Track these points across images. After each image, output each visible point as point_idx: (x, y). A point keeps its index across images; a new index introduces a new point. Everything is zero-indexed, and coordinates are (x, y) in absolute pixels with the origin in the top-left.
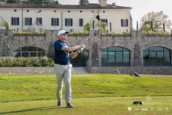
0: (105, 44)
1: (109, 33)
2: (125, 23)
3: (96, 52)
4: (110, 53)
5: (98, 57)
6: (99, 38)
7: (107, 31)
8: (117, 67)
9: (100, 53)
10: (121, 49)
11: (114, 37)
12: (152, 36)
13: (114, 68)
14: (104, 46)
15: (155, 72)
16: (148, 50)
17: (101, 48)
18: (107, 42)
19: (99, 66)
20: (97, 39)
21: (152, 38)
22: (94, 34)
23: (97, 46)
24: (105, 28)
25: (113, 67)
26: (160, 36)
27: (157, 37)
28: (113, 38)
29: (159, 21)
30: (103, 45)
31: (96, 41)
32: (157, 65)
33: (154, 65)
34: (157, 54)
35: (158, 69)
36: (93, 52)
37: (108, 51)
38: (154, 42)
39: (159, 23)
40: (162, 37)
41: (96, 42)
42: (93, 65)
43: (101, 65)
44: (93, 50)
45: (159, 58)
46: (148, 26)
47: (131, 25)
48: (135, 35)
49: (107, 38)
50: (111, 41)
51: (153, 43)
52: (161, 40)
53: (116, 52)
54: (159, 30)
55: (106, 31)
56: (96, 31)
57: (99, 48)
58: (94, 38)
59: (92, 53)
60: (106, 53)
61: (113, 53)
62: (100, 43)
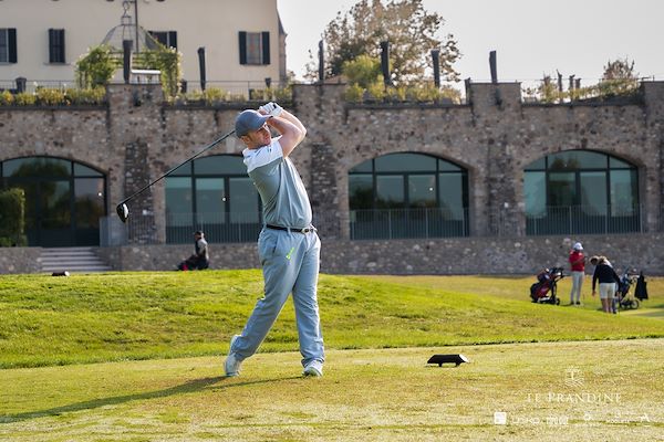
0: (181, 146)
1: (194, 92)
2: (255, 49)
3: (142, 180)
4: (202, 184)
5: (149, 201)
6: (153, 117)
7: (184, 84)
8: (237, 245)
9: (160, 190)
11: (220, 115)
12: (388, 109)
13: (224, 248)
14: (176, 154)
15: (404, 263)
16: (371, 170)
17: (162, 163)
18: (188, 134)
19: (157, 243)
20: (143, 123)
21: (388, 114)
22: (130, 102)
23: (144, 154)
24: (176, 74)
25: (219, 246)
26: (421, 105)
27: (406, 111)
28: (217, 119)
29: (402, 41)
30: (171, 148)
31: (139, 132)
32: (411, 233)
33: (396, 235)
34: (410, 187)
35: (417, 251)
36: (126, 178)
37: (194, 177)
38: (394, 133)
39: (404, 47)
40: (428, 111)
41: (139, 135)
42: (130, 237)
43: (164, 239)
44: (127, 169)
45: (414, 206)
47: (283, 56)
48: (314, 104)
49: (190, 119)
50: (209, 132)
51: (390, 138)
52: (425, 126)
53: (231, 180)
54: (403, 78)
55: (179, 84)
56: (140, 89)
57: (156, 163)
58: (133, 119)
59: (125, 187)
60: (187, 182)
61: (218, 184)
62: (158, 140)
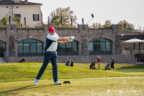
0: (21, 37)
1: (24, 26)
2: (36, 18)
3: (13, 44)
4: (25, 45)
5: (14, 48)
6: (15, 31)
7: (22, 25)
8: (32, 57)
9: (16, 45)
10: (35, 41)
11: (29, 31)
12: (62, 30)
13: (29, 58)
14: (20, 39)
15: (65, 60)
17: (17, 40)
18: (22, 35)
19: (16, 56)
20: (13, 32)
21: (62, 31)
22: (10, 28)
23: (13, 39)
24: (20, 23)
25: (28, 57)
26: (69, 29)
27: (66, 30)
28: (28, 32)
29: (66, 16)
30: (19, 37)
31: (12, 34)
32: (67, 55)
33: (64, 55)
34: (66, 45)
35: (68, 58)
36: (10, 43)
37: (23, 43)
38: (63, 35)
39: (66, 17)
40: (70, 30)
41: (12, 35)
42: (10, 55)
43: (17, 56)
44: (10, 42)
45: (67, 49)
46: (58, 20)
47: (42, 19)
48: (47, 29)
49: (23, 32)
50: (26, 34)
51: (62, 36)
52: (69, 33)
53: (31, 44)
54: (66, 23)
55: (21, 25)
56: (12, 26)
57: (15, 40)
58: (11, 32)
59: (9, 45)
60: (22, 44)
61: (28, 45)
62: (16, 36)
